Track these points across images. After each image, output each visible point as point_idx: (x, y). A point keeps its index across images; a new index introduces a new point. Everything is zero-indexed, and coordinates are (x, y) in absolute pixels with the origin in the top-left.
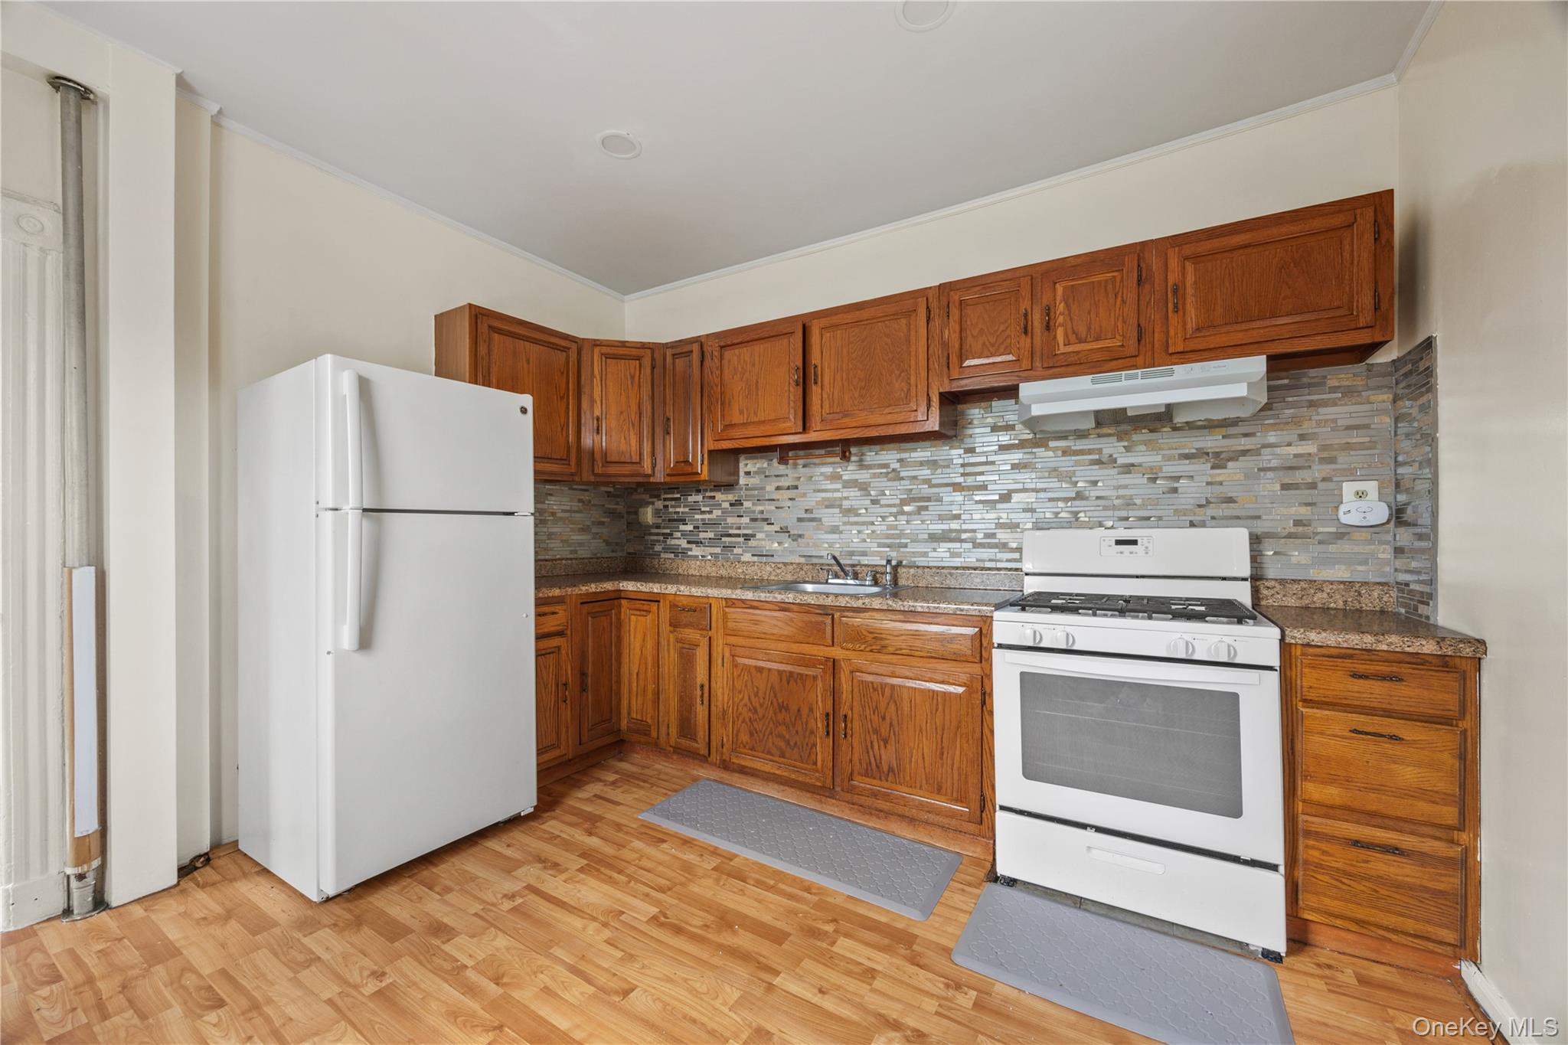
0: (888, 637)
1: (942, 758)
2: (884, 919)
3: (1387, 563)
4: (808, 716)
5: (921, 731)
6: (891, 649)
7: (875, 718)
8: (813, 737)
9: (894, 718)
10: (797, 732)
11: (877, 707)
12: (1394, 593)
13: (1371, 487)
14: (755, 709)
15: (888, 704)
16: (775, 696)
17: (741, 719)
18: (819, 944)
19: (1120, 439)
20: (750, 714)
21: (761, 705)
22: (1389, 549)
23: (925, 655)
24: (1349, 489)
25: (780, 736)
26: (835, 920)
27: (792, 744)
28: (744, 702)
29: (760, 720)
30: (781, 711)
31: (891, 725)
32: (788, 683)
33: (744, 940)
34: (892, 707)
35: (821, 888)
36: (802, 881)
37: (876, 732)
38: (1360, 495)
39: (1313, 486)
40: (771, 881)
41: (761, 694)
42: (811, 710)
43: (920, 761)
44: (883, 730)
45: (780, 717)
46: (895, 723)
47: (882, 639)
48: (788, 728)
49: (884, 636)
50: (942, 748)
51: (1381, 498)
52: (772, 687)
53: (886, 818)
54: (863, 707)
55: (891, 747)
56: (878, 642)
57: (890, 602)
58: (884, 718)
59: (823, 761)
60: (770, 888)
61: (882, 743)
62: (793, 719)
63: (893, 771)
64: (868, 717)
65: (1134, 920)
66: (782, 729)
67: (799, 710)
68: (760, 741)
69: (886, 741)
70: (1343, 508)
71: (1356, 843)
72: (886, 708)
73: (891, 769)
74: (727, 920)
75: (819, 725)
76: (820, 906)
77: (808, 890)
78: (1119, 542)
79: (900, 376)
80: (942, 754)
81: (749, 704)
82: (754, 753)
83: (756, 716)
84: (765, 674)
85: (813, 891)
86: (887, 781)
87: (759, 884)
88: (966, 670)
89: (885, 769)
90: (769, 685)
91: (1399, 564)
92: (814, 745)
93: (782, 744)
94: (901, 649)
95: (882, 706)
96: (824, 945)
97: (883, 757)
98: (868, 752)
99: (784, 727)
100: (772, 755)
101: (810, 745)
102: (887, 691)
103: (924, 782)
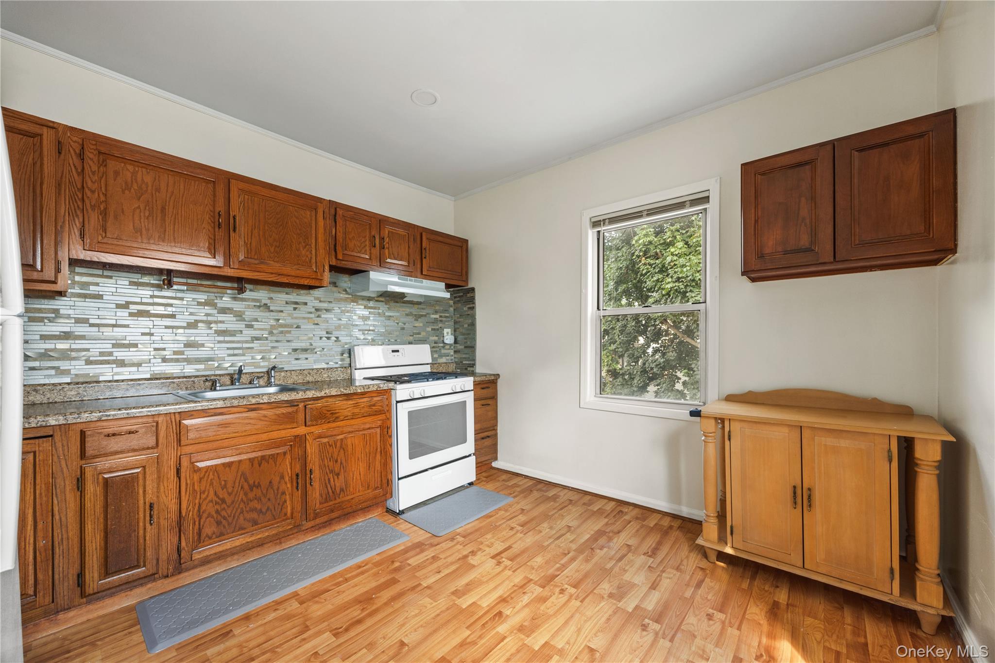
0: (340, 411)
1: (369, 469)
2: (402, 548)
3: (452, 356)
4: (279, 482)
5: (358, 459)
6: (342, 418)
7: (331, 464)
8: (283, 497)
9: (343, 459)
10: (269, 499)
11: (332, 457)
12: (455, 365)
13: (449, 330)
14: (223, 501)
15: (339, 451)
16: (246, 480)
17: (205, 515)
18: (406, 569)
19: (386, 304)
20: (217, 507)
21: (230, 494)
22: (453, 351)
23: (360, 416)
24: (446, 331)
25: (252, 510)
26: (393, 562)
27: (264, 510)
28: (209, 498)
29: (228, 507)
30: (252, 490)
31: (341, 463)
32: (260, 466)
33: (386, 595)
34: (342, 451)
35: (362, 562)
36: (350, 568)
37: (331, 472)
38: (448, 333)
39: (438, 330)
40: (343, 578)
41: (229, 485)
42: (282, 477)
43: (358, 478)
44: (336, 469)
45: (251, 495)
46: (344, 461)
47: (336, 413)
48: (259, 500)
49: (337, 411)
50: (369, 463)
51: (452, 334)
52: (243, 474)
53: (330, 524)
54: (323, 460)
55: (342, 477)
56: (334, 416)
57: (342, 390)
58: (336, 461)
59: (293, 509)
60: (346, 580)
61: (336, 477)
62: (265, 492)
63: (343, 491)
64: (326, 465)
65: (440, 498)
66: (255, 504)
67: (270, 482)
68: (229, 524)
69: (338, 475)
70: (445, 338)
71: (483, 438)
72: (338, 455)
73: (342, 490)
74: (366, 599)
75: (289, 485)
76: (378, 564)
77: (360, 567)
78: (393, 351)
79: (305, 247)
80: (369, 467)
81: (215, 498)
82: (223, 538)
83: (224, 506)
84: (234, 467)
85: (363, 565)
86: (339, 498)
87: (339, 584)
88: (380, 418)
89: (338, 490)
90: (240, 473)
91: (456, 356)
92: (285, 501)
93: (255, 515)
94: (347, 416)
95: (335, 456)
96: (409, 567)
97: (337, 485)
98: (327, 487)
99: (256, 501)
100: (245, 529)
101: (281, 503)
102: (338, 444)
103: (361, 487)
